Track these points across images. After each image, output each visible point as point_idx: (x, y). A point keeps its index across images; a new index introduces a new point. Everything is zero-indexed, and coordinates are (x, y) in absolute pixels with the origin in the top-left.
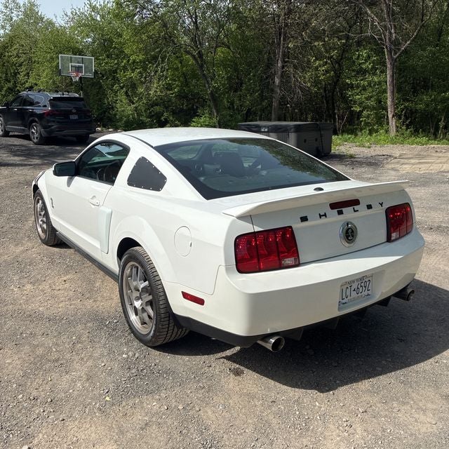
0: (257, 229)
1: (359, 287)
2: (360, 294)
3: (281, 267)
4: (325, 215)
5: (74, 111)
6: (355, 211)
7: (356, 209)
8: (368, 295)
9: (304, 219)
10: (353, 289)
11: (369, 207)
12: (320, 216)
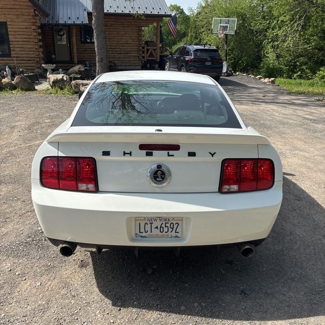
0: (61, 154)
1: (163, 226)
2: (164, 233)
3: (77, 190)
4: (130, 154)
5: (209, 59)
6: (169, 155)
7: (170, 154)
8: (176, 237)
9: (106, 153)
10: (154, 226)
11: (192, 154)
12: (125, 154)
